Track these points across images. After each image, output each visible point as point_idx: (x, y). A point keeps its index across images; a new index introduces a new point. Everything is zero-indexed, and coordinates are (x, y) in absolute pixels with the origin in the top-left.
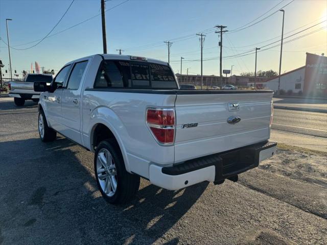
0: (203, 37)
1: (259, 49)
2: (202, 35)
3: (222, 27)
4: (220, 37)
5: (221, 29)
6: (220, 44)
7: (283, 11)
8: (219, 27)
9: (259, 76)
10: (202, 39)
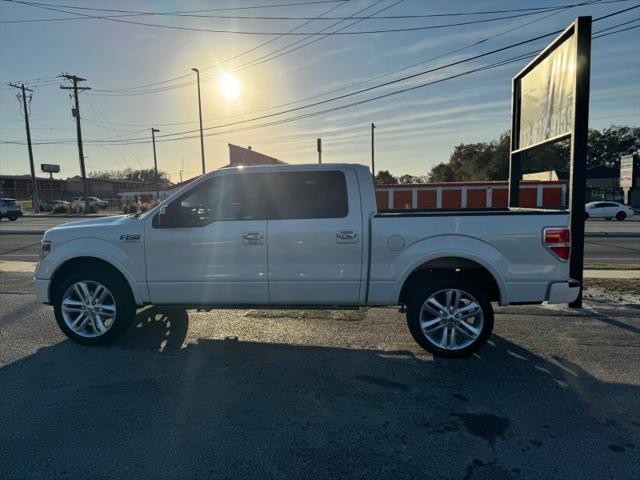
0: (27, 93)
1: (158, 131)
2: (23, 88)
3: (76, 79)
4: (74, 98)
5: (75, 84)
6: (76, 113)
7: (195, 70)
8: (69, 77)
9: (130, 179)
10: (24, 97)
